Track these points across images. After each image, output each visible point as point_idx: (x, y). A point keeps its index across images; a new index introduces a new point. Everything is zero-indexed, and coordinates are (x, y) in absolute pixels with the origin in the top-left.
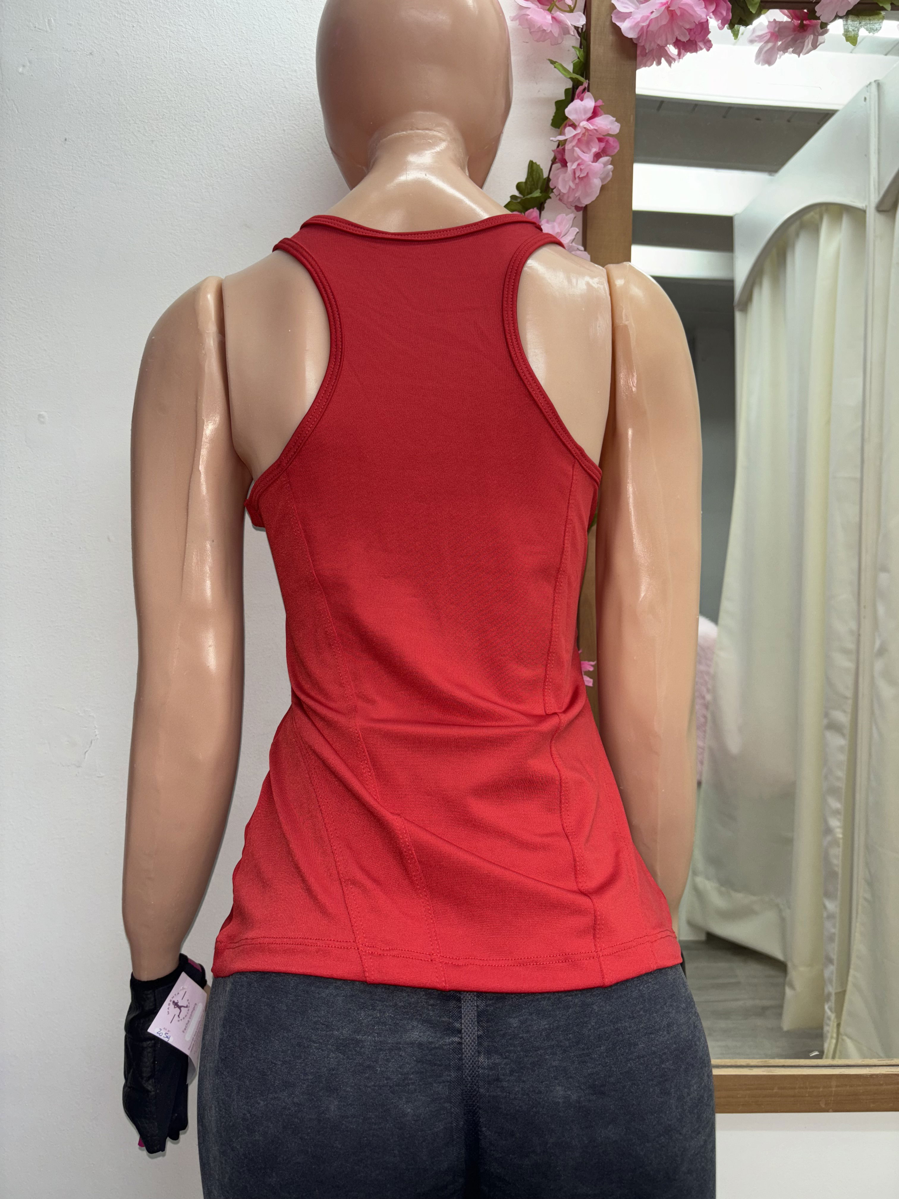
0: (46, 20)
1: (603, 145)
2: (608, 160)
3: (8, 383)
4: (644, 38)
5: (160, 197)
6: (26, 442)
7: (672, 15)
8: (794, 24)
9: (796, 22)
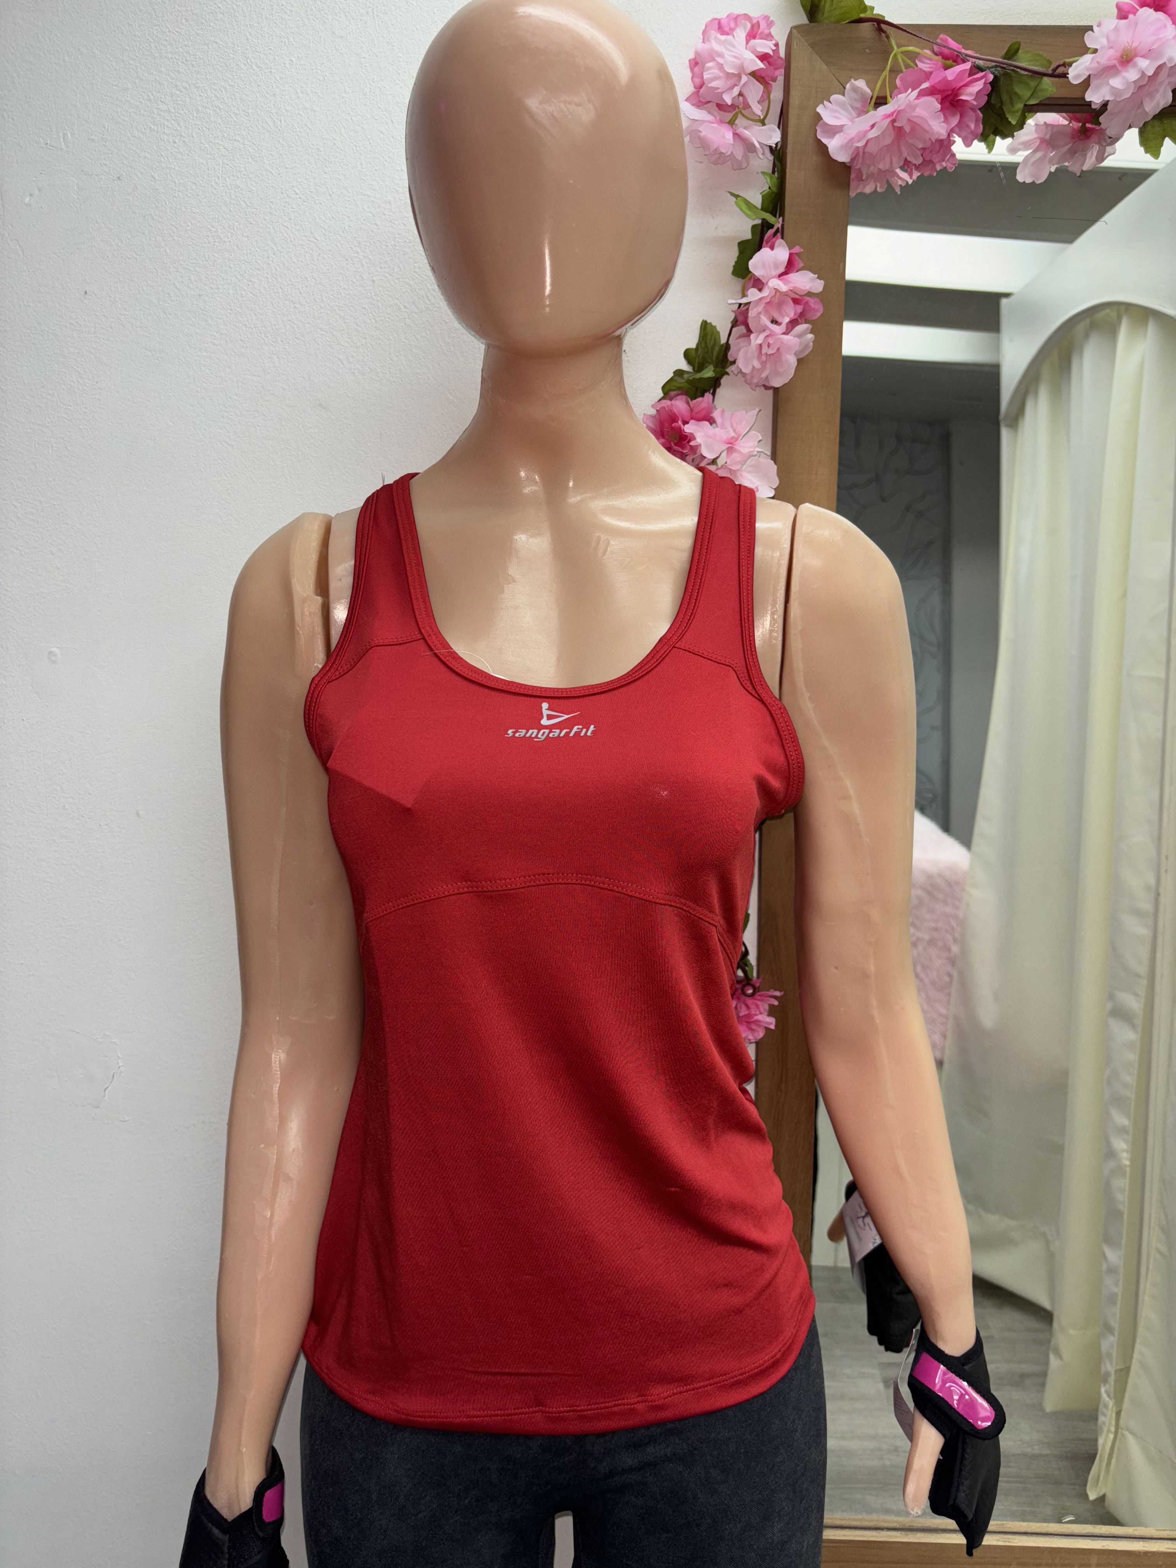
0: (61, 135)
1: (799, 309)
2: (807, 329)
3: (9, 610)
4: (860, 161)
5: (209, 369)
6: (32, 686)
7: (899, 132)
8: (1073, 128)
9: (1076, 125)
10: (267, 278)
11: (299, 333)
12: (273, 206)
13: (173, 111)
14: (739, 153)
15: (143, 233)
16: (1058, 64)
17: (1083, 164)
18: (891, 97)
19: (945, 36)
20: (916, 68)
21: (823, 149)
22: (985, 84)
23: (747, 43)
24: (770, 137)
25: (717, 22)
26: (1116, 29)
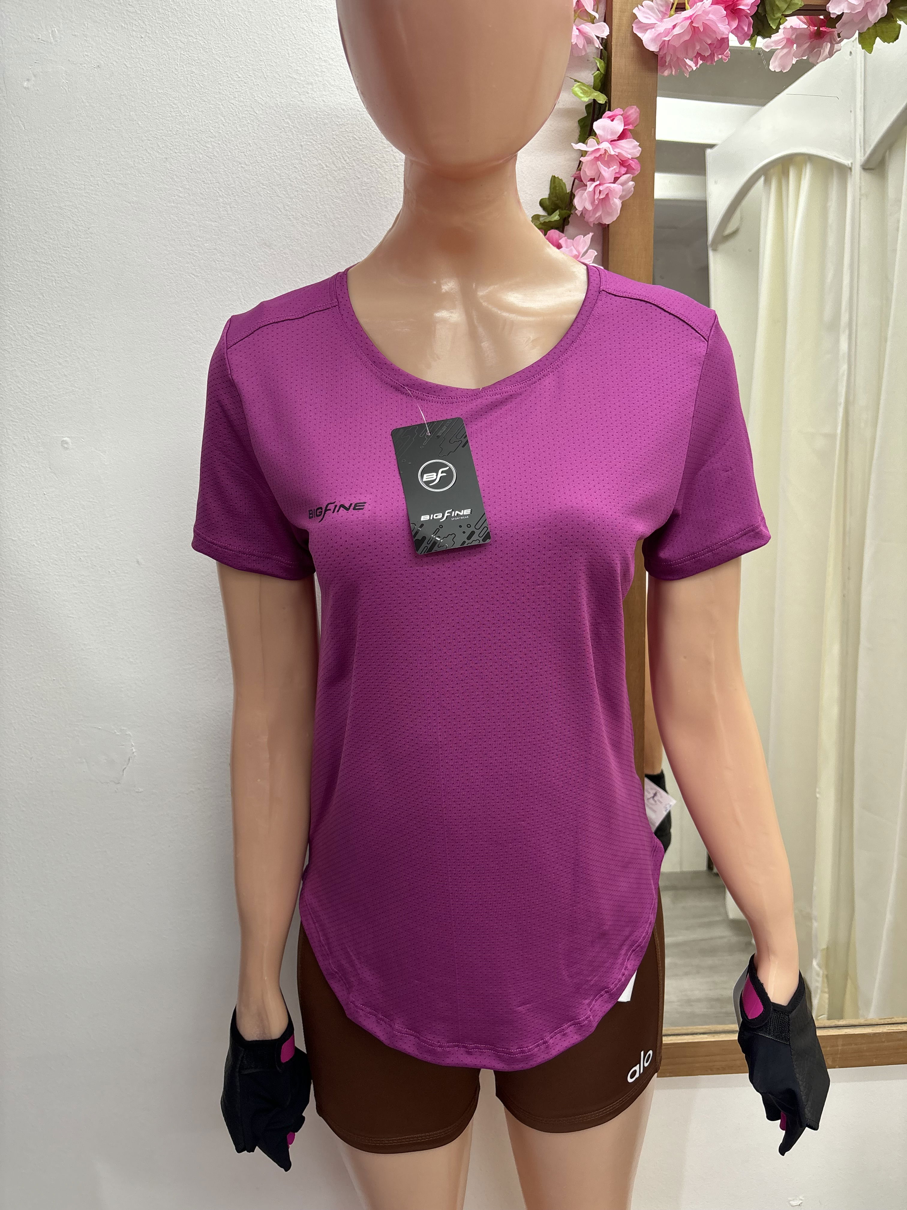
0: (50, 31)
2: (629, 179)
4: (666, 51)
5: (177, 217)
6: (50, 468)
7: (695, 31)
14: (582, 46)
15: (120, 110)
17: (818, 58)
18: (689, 4)
21: (638, 41)
24: (600, 32)
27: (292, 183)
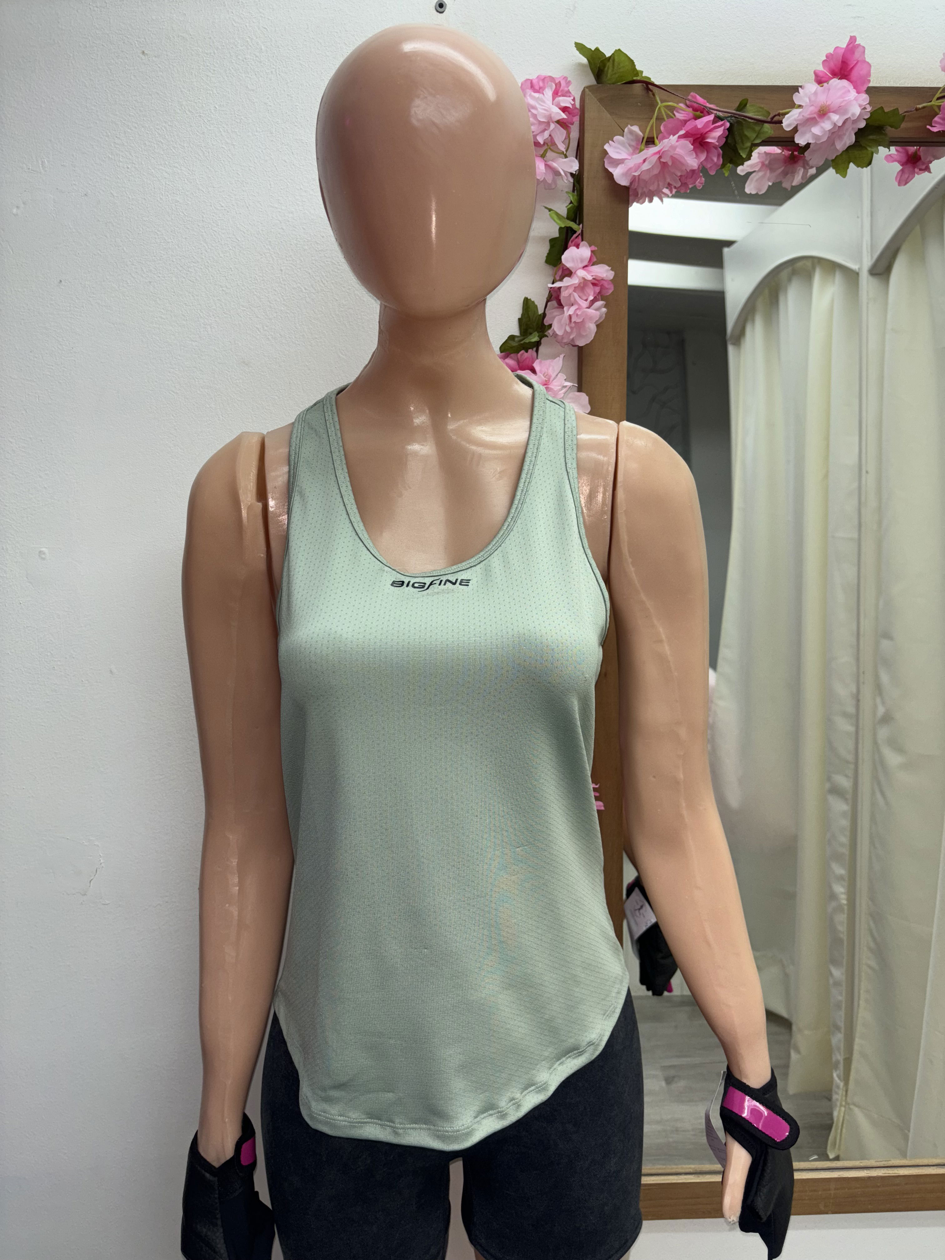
0: (40, 162)
1: (598, 290)
2: (602, 305)
3: (8, 520)
4: (637, 184)
5: (159, 337)
6: (27, 577)
7: (664, 165)
8: (784, 155)
9: (787, 153)
10: (201, 269)
11: (226, 309)
12: (204, 216)
13: (126, 144)
14: (549, 179)
15: (106, 236)
16: (774, 114)
17: (792, 182)
18: (657, 138)
19: (694, 94)
20: (674, 118)
21: (610, 176)
22: (724, 129)
23: (553, 99)
24: (572, 167)
25: (530, 82)
26: (816, 93)
27: (272, 305)
